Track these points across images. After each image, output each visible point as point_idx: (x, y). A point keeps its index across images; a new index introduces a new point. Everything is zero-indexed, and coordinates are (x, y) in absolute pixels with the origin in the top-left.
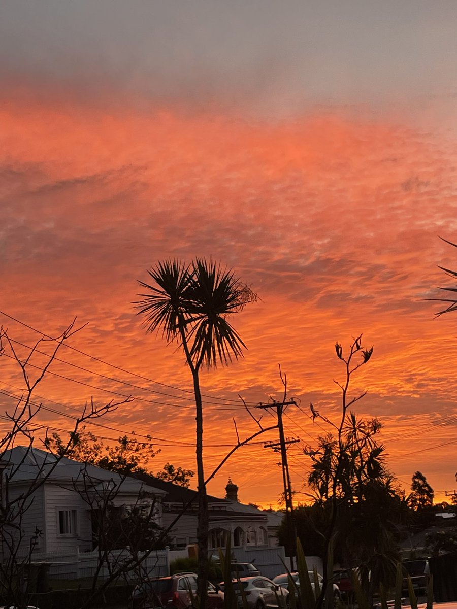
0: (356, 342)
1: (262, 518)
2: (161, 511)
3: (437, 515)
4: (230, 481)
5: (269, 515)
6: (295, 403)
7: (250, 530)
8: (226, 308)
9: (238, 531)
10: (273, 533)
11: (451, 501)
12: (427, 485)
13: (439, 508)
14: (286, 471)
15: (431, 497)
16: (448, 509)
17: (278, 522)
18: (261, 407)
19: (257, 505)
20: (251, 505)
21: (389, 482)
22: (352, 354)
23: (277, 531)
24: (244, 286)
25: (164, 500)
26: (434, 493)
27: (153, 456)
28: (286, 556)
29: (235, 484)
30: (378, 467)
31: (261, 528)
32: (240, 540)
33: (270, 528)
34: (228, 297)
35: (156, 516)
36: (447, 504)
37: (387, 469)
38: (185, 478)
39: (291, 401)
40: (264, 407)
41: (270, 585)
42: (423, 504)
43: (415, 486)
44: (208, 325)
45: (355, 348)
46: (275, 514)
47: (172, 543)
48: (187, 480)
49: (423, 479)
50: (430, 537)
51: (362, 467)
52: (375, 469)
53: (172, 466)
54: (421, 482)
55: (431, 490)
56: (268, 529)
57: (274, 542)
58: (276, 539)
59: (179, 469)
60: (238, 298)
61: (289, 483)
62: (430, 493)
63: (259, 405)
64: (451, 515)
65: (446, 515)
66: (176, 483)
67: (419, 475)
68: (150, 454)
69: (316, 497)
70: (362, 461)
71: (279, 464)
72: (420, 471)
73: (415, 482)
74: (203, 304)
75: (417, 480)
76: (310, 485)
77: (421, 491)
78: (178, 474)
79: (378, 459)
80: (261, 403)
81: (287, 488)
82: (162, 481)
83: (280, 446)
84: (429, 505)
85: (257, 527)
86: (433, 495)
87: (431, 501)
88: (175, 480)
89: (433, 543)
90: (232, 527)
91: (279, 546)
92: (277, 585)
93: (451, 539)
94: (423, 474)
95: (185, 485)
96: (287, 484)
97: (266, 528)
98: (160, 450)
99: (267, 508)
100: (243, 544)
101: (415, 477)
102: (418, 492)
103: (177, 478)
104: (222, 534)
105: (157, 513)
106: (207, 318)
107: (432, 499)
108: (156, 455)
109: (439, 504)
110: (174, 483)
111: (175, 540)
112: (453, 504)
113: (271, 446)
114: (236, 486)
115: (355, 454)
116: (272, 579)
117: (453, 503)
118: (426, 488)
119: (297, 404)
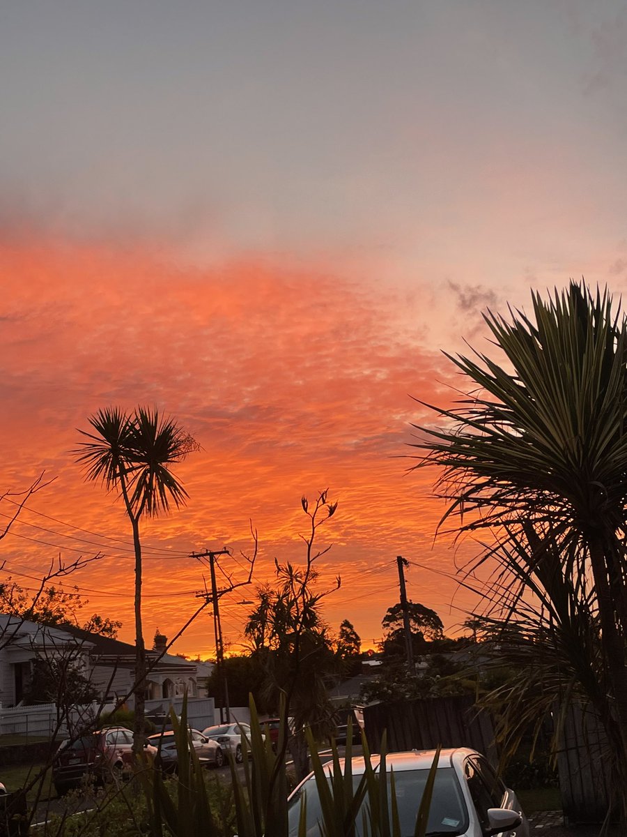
0: (322, 496)
1: (191, 670)
2: (88, 663)
3: (364, 663)
4: (158, 631)
5: (199, 667)
6: (228, 552)
7: (179, 681)
8: (168, 457)
9: (167, 684)
10: (203, 684)
11: (377, 649)
12: (355, 633)
13: (365, 656)
14: (217, 621)
15: (358, 645)
16: (374, 656)
17: (207, 673)
18: (194, 556)
19: (185, 655)
20: (178, 656)
21: (324, 631)
22: (317, 508)
23: (207, 682)
24: (186, 435)
25: (92, 652)
26: (361, 641)
27: (80, 607)
28: (216, 708)
29: (162, 634)
30: (313, 617)
31: (190, 679)
32: (169, 692)
33: (200, 679)
34: (170, 446)
35: (83, 668)
36: (373, 652)
37: (322, 618)
38: (113, 629)
39: (224, 550)
40: (197, 556)
41: (200, 737)
42: (350, 652)
43: (343, 634)
44: (149, 474)
45: (321, 502)
46: (204, 664)
47: (98, 696)
48: (115, 632)
49: (351, 627)
50: (365, 687)
51: (297, 618)
52: (310, 619)
53: (99, 617)
54: (348, 630)
55: (358, 638)
56: (198, 680)
57: (203, 693)
58: (205, 690)
59: (107, 621)
60: (181, 447)
61: (220, 633)
62: (357, 641)
63: (192, 554)
64: (378, 663)
65: (373, 663)
66: (104, 634)
67: (347, 624)
68: (77, 605)
69: (251, 647)
70: (298, 610)
71: (211, 614)
72: (348, 620)
73: (343, 630)
74: (144, 453)
75: (344, 628)
76: (246, 635)
77: (349, 639)
78: (105, 625)
79: (314, 608)
80: (193, 553)
81: (218, 638)
82: (89, 632)
83: (212, 596)
84: (355, 653)
85: (186, 678)
86: (359, 643)
87: (358, 649)
88: (102, 631)
89: (367, 693)
90: (161, 680)
91: (209, 697)
92: (207, 737)
93: (385, 688)
94: (351, 623)
95: (113, 637)
96: (218, 634)
97: (195, 680)
98: (88, 601)
99: (195, 658)
100: (172, 696)
101: (343, 625)
102: (345, 640)
103: (104, 630)
104: (150, 686)
105: (84, 665)
106: (148, 467)
107: (358, 647)
108: (83, 606)
109: (366, 653)
110: (101, 634)
111: (102, 693)
112: (379, 652)
113: (203, 596)
114: (164, 637)
115: (291, 604)
116: (201, 732)
117: (379, 650)
118: (354, 636)
119: (230, 553)
